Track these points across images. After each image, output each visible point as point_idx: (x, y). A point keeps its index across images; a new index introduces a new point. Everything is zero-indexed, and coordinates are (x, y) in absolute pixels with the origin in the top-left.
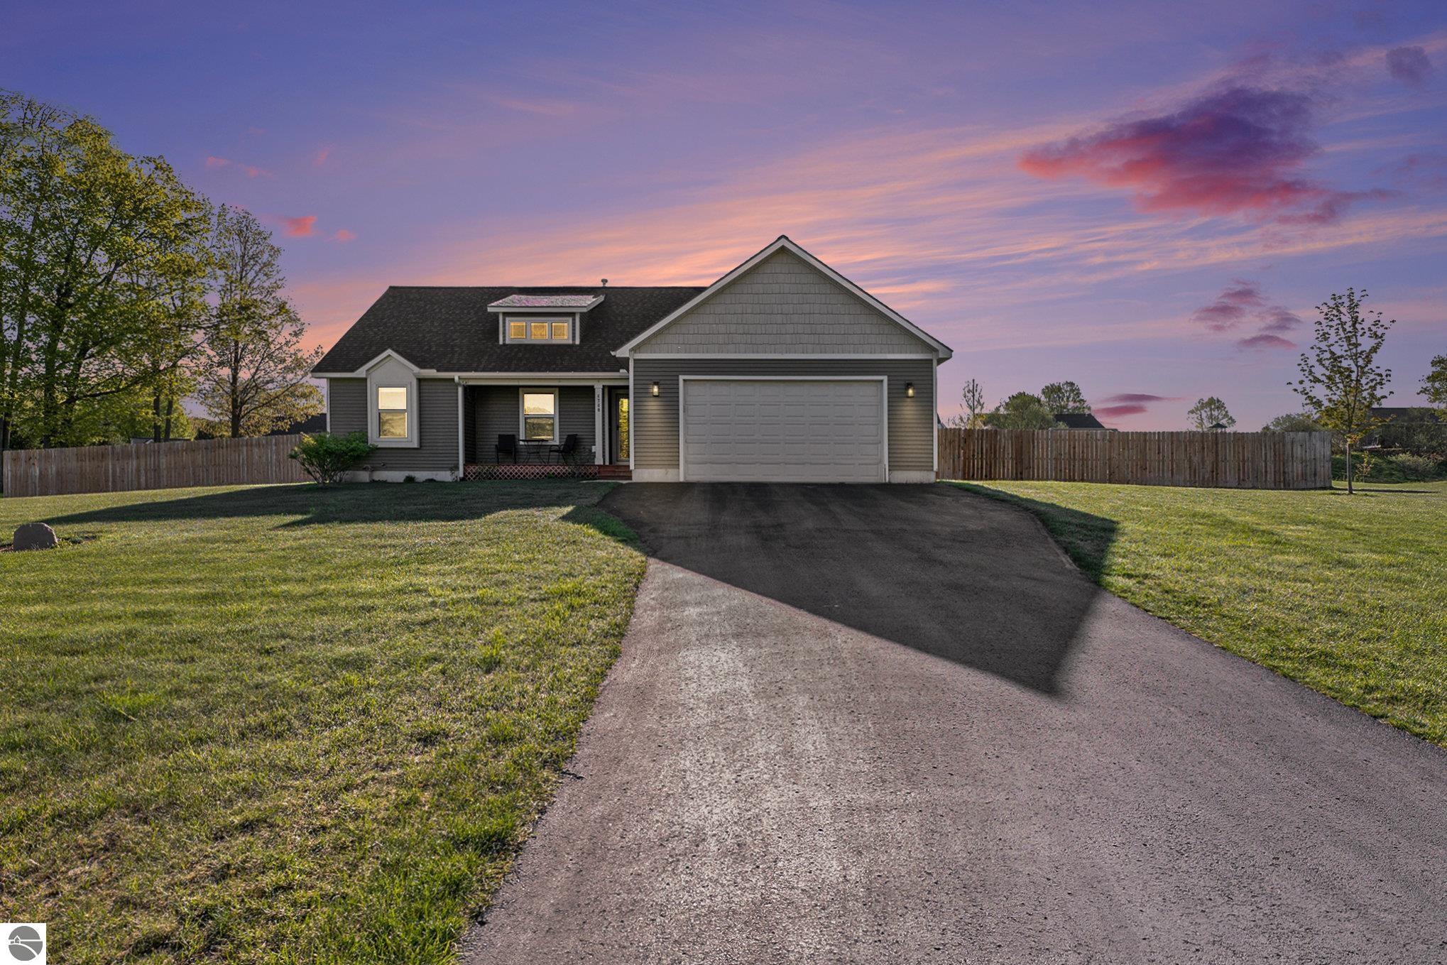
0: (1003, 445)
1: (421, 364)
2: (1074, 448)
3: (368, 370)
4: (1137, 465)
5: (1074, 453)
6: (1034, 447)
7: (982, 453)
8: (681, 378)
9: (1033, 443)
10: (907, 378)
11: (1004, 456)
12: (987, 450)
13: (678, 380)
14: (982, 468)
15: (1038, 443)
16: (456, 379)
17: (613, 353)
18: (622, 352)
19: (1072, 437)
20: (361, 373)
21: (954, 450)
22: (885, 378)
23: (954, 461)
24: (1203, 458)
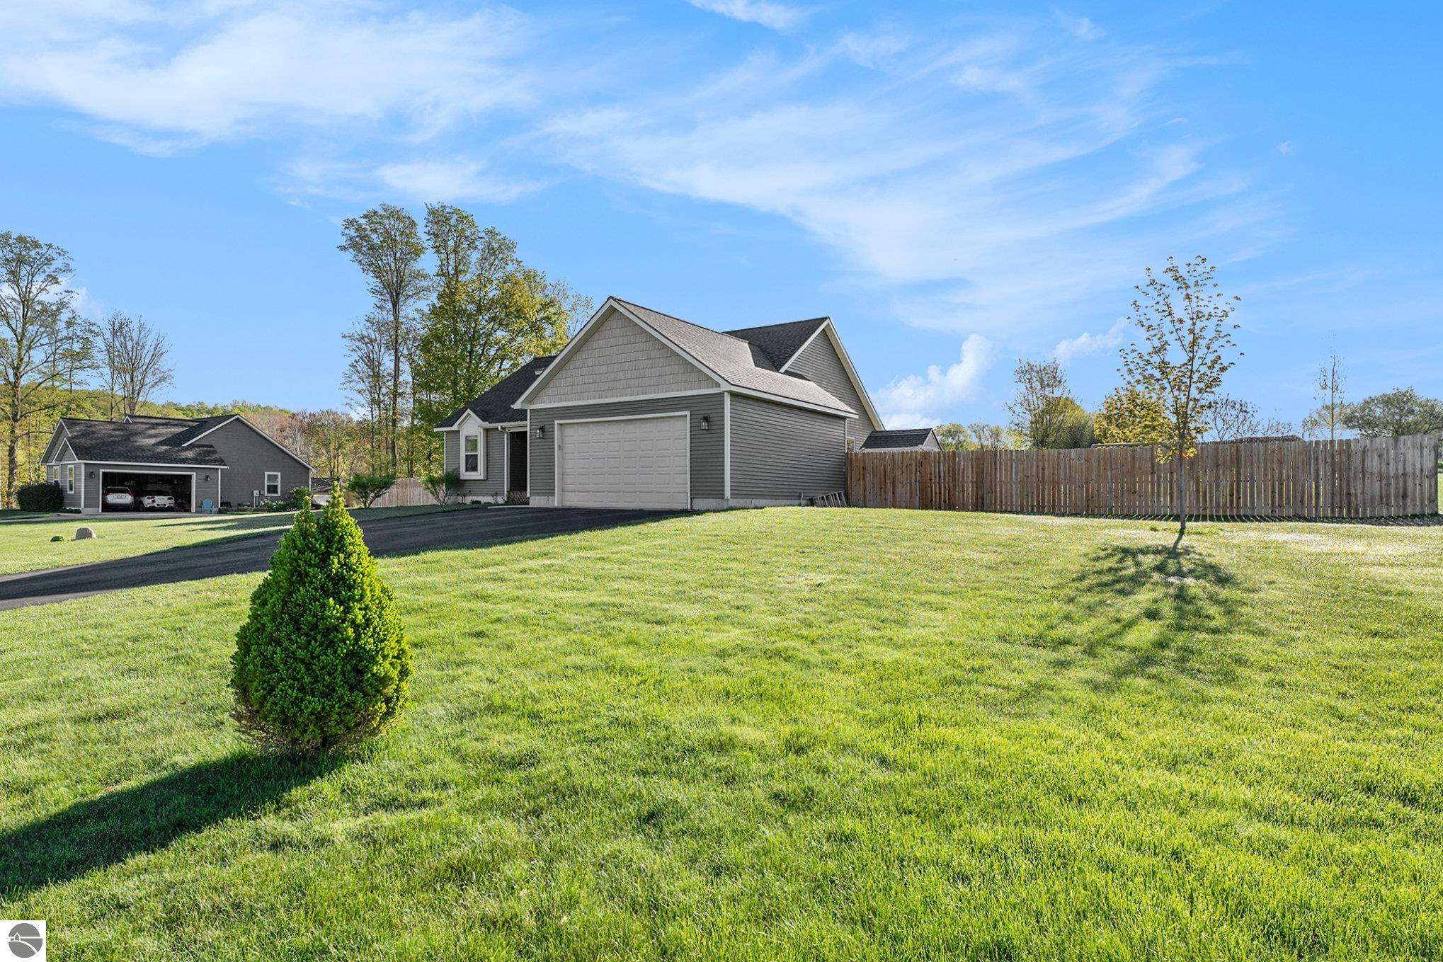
0: (962, 467)
1: (484, 420)
2: (1043, 469)
3: (460, 424)
4: (1123, 488)
5: (1043, 474)
6: (996, 469)
7: (940, 477)
8: (556, 422)
9: (995, 465)
10: (706, 412)
11: (963, 479)
12: (945, 473)
13: (554, 424)
14: (940, 493)
15: (1001, 464)
16: (499, 428)
17: (512, 406)
18: (517, 405)
19: (1040, 457)
20: (455, 428)
21: (911, 473)
22: (688, 413)
23: (911, 485)
24: (1217, 477)
